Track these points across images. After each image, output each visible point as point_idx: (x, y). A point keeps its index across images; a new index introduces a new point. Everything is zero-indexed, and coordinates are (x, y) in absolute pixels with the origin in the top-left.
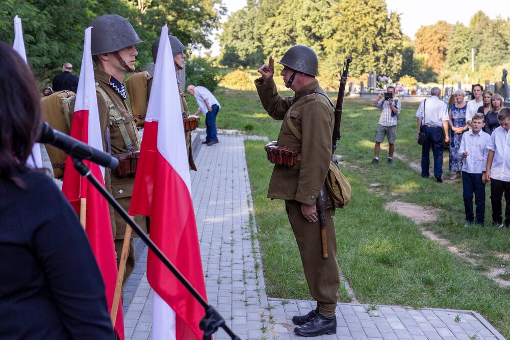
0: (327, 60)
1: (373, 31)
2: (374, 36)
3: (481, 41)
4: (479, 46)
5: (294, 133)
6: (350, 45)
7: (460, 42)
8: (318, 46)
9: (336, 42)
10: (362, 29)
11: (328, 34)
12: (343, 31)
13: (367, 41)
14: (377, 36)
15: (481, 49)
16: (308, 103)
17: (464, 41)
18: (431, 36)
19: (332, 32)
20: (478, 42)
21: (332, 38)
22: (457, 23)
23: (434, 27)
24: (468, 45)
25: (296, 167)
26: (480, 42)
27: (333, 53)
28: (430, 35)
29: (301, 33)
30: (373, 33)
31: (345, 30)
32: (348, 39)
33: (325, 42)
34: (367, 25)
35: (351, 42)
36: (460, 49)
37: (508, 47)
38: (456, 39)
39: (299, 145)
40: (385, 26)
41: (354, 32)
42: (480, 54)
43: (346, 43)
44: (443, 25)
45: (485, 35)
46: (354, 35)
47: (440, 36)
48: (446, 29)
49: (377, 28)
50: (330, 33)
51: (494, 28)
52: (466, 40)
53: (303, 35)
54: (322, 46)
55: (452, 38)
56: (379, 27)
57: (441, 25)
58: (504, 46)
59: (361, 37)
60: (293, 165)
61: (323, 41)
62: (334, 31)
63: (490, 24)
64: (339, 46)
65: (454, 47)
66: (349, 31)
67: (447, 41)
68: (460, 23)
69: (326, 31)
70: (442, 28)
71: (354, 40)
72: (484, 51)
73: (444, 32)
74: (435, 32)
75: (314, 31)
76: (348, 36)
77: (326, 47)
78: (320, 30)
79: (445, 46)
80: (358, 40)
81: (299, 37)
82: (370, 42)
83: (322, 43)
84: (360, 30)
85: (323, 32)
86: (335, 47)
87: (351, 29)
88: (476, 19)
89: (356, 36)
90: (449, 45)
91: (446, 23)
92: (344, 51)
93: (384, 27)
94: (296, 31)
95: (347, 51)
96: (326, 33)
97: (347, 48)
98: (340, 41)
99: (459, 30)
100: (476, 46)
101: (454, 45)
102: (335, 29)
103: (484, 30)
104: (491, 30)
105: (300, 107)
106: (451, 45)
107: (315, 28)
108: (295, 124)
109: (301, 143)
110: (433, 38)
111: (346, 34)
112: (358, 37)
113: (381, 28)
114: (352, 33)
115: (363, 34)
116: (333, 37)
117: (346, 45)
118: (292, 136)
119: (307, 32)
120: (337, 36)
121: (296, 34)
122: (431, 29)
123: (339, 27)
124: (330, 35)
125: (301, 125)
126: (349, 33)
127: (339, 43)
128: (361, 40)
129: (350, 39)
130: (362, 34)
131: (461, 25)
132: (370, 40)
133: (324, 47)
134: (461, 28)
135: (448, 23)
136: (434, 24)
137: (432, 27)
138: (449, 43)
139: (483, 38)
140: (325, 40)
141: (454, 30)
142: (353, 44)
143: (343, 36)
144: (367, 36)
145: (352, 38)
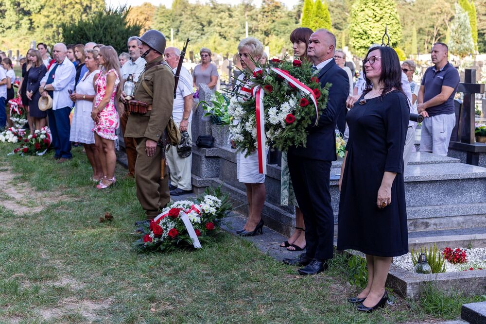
0: (35, 34)
1: (80, 9)
2: (80, 13)
3: (181, 22)
4: (179, 27)
5: (147, 91)
6: (57, 21)
7: (163, 23)
8: (27, 20)
9: (43, 17)
10: (69, 6)
11: (36, 9)
12: (51, 7)
13: (73, 18)
14: (82, 13)
15: (180, 29)
16: (159, 71)
17: (166, 22)
18: (138, 16)
19: (40, 7)
20: (178, 23)
21: (40, 14)
22: (160, 5)
23: (140, 7)
24: (170, 25)
25: (147, 115)
26: (179, 23)
27: (41, 28)
28: (136, 15)
29: (10, 7)
30: (79, 10)
31: (52, 6)
32: (55, 15)
33: (34, 17)
34: (74, 2)
35: (58, 18)
36: (162, 28)
37: (204, 28)
38: (159, 19)
39: (151, 99)
40: (91, 4)
41: (62, 8)
42: (180, 34)
43: (54, 19)
44: (148, 7)
45: (184, 16)
46: (61, 12)
47: (145, 16)
48: (150, 11)
49: (83, 6)
50: (38, 8)
51: (192, 10)
52: (168, 21)
53: (12, 9)
54: (30, 20)
55: (156, 19)
56: (85, 5)
57: (147, 6)
58: (201, 27)
59: (68, 14)
60: (146, 113)
61: (31, 15)
62: (42, 7)
63: (188, 8)
64: (47, 21)
65: (157, 27)
66: (56, 7)
67: (152, 21)
68: (163, 5)
69: (34, 6)
70: (147, 9)
71: (61, 16)
72: (183, 31)
73: (149, 13)
74: (141, 12)
75: (22, 6)
76: (55, 12)
77: (34, 22)
78: (28, 5)
79: (150, 26)
80: (65, 16)
81: (8, 11)
82: (76, 18)
83: (31, 17)
84: (67, 8)
85: (31, 7)
86: (43, 22)
87: (59, 6)
88: (176, 2)
89: (63, 12)
90: (153, 24)
91: (151, 5)
92: (52, 26)
93: (89, 5)
94: (5, 5)
95: (55, 26)
96: (35, 8)
97: (55, 23)
98: (48, 17)
99: (162, 12)
100: (176, 26)
101: (157, 25)
102: (43, 5)
103: (183, 13)
104: (189, 13)
105: (152, 73)
106: (156, 24)
107: (24, 3)
108: (148, 85)
109: (152, 98)
110: (139, 18)
111: (53, 10)
112: (65, 13)
113: (87, 6)
114: (59, 9)
115: (70, 10)
116: (41, 12)
117: (53, 21)
118: (145, 93)
119: (16, 7)
120: (44, 12)
121: (6, 8)
122: (137, 9)
123: (47, 4)
124: (38, 10)
125: (153, 86)
126: (56, 9)
127: (46, 18)
128: (68, 16)
129: (58, 16)
130: (68, 11)
131: (164, 7)
132: (76, 17)
133: (33, 21)
134: (164, 9)
135: (152, 4)
136: (140, 5)
137: (138, 8)
138: (153, 23)
139: (182, 19)
140: (33, 14)
141: (158, 11)
142: (60, 19)
143: (51, 12)
144: (73, 13)
145: (60, 13)
